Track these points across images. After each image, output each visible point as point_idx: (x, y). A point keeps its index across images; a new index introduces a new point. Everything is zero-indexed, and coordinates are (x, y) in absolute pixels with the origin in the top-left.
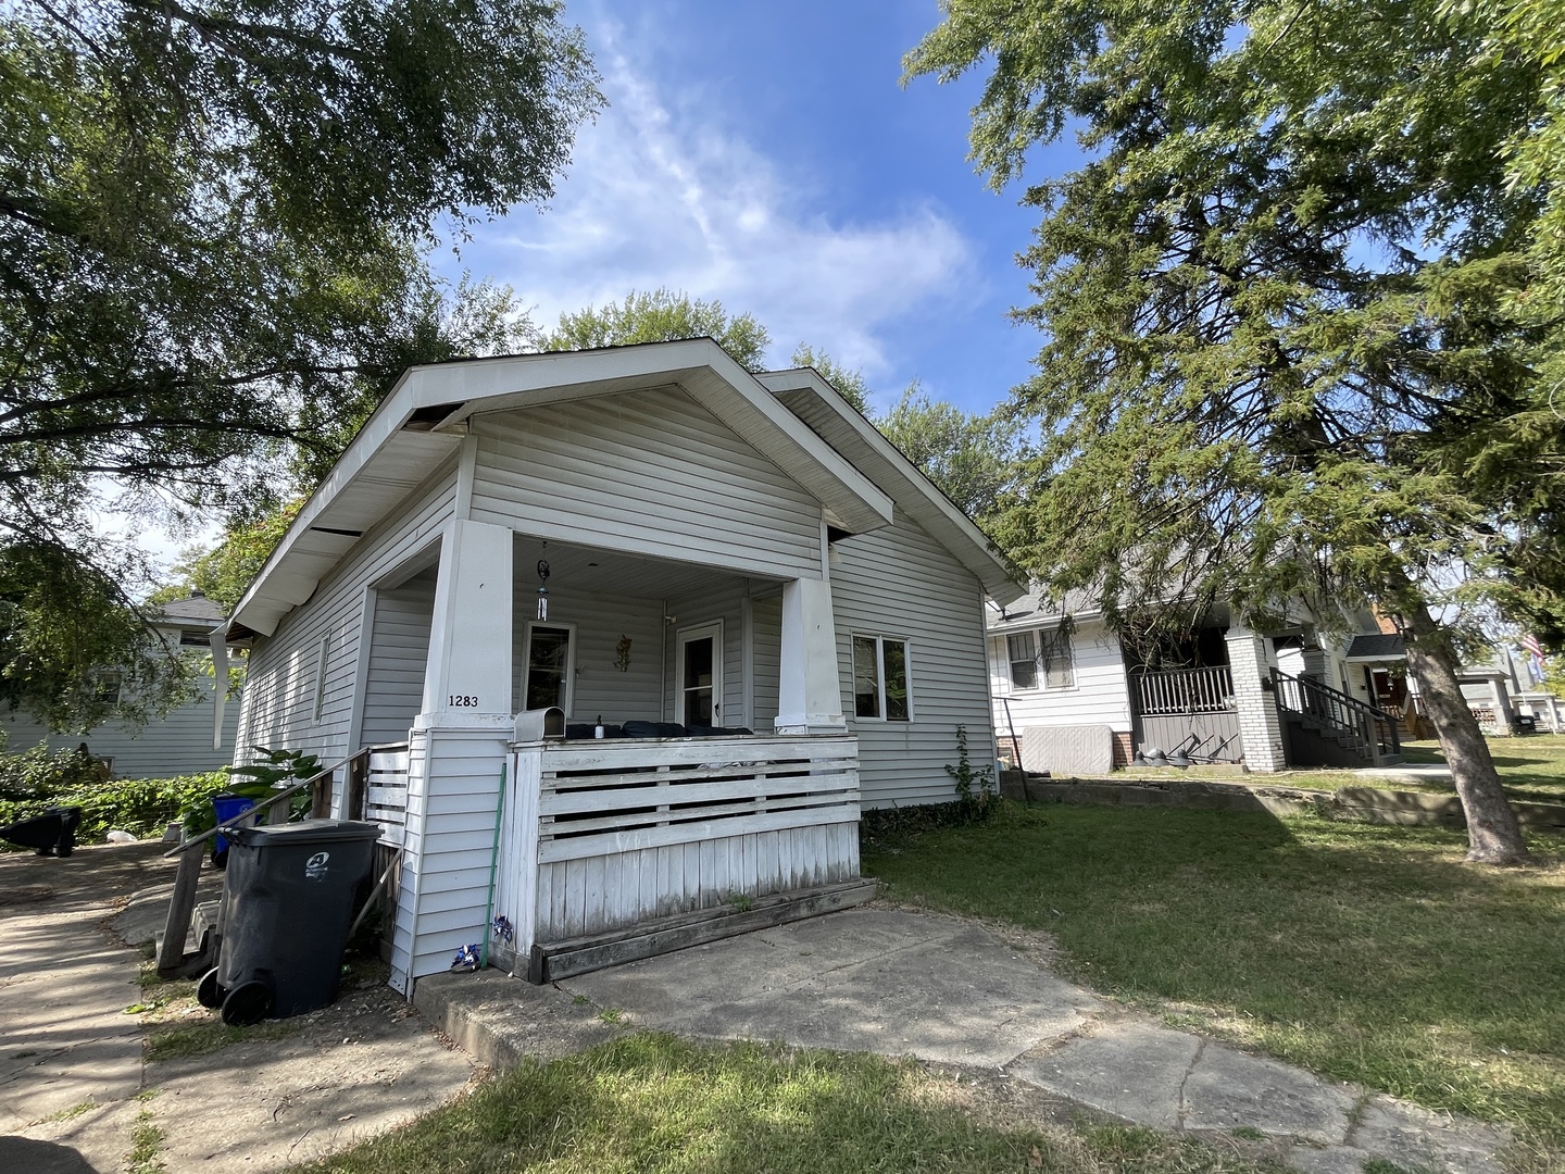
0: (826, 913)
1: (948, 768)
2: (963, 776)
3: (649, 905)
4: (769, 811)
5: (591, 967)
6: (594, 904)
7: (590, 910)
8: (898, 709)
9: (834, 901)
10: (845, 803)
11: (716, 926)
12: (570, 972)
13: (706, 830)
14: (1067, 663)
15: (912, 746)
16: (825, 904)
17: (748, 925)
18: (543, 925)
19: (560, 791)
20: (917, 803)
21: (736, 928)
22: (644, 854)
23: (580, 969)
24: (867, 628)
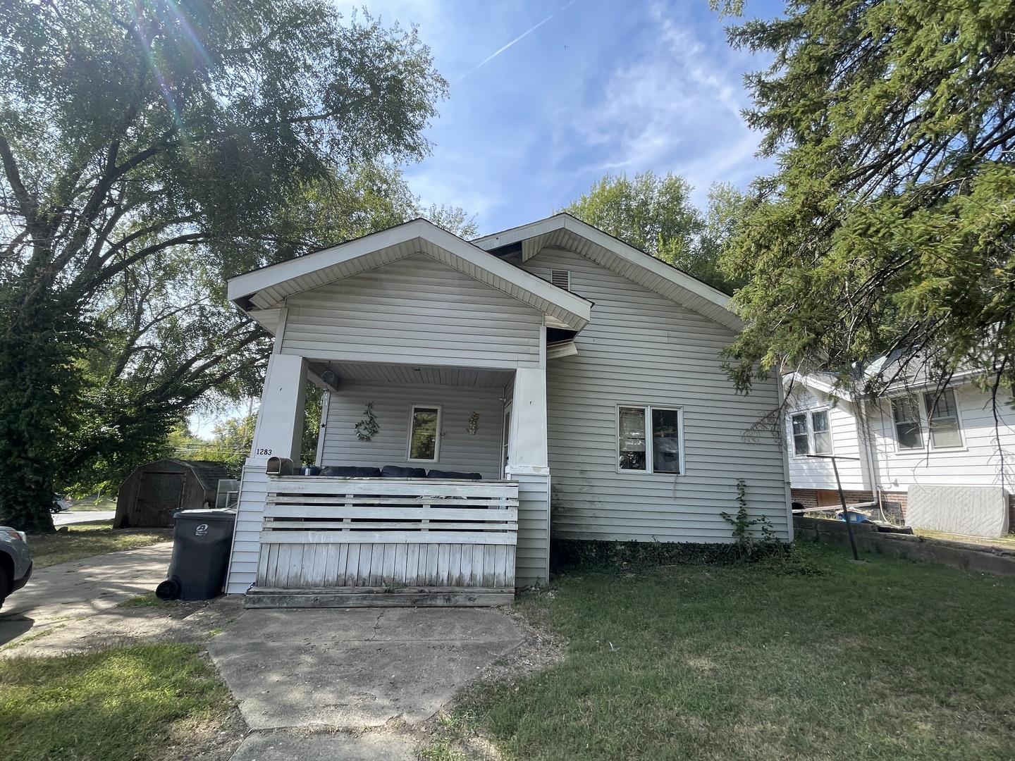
0: (459, 607)
1: (723, 515)
2: (742, 523)
5: (271, 605)
6: (295, 570)
7: (292, 574)
8: (667, 462)
9: (470, 599)
11: (365, 598)
12: (257, 606)
13: (376, 537)
14: (954, 425)
16: (461, 600)
17: (390, 602)
18: (262, 578)
19: (277, 504)
20: (683, 541)
21: (379, 603)
22: (330, 546)
23: (264, 605)
24: (632, 401)
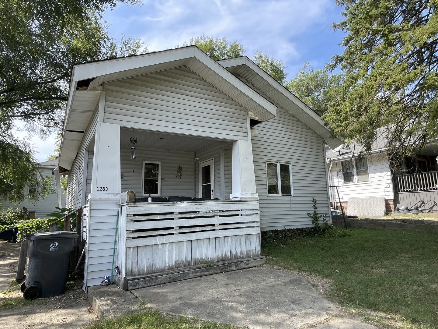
0: (243, 269)
1: (308, 214)
2: (315, 218)
3: (171, 263)
4: (220, 229)
5: (145, 285)
6: (149, 262)
7: (147, 265)
8: (286, 191)
9: (247, 264)
10: (254, 227)
11: (197, 272)
12: (137, 287)
13: (194, 236)
14: (366, 172)
15: (292, 205)
16: (243, 265)
17: (210, 272)
18: (129, 270)
19: (135, 221)
20: (295, 228)
21: (205, 273)
22: (168, 245)
23: (141, 286)
24: (272, 160)
